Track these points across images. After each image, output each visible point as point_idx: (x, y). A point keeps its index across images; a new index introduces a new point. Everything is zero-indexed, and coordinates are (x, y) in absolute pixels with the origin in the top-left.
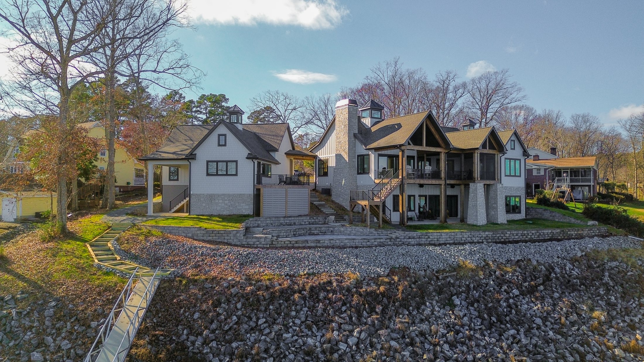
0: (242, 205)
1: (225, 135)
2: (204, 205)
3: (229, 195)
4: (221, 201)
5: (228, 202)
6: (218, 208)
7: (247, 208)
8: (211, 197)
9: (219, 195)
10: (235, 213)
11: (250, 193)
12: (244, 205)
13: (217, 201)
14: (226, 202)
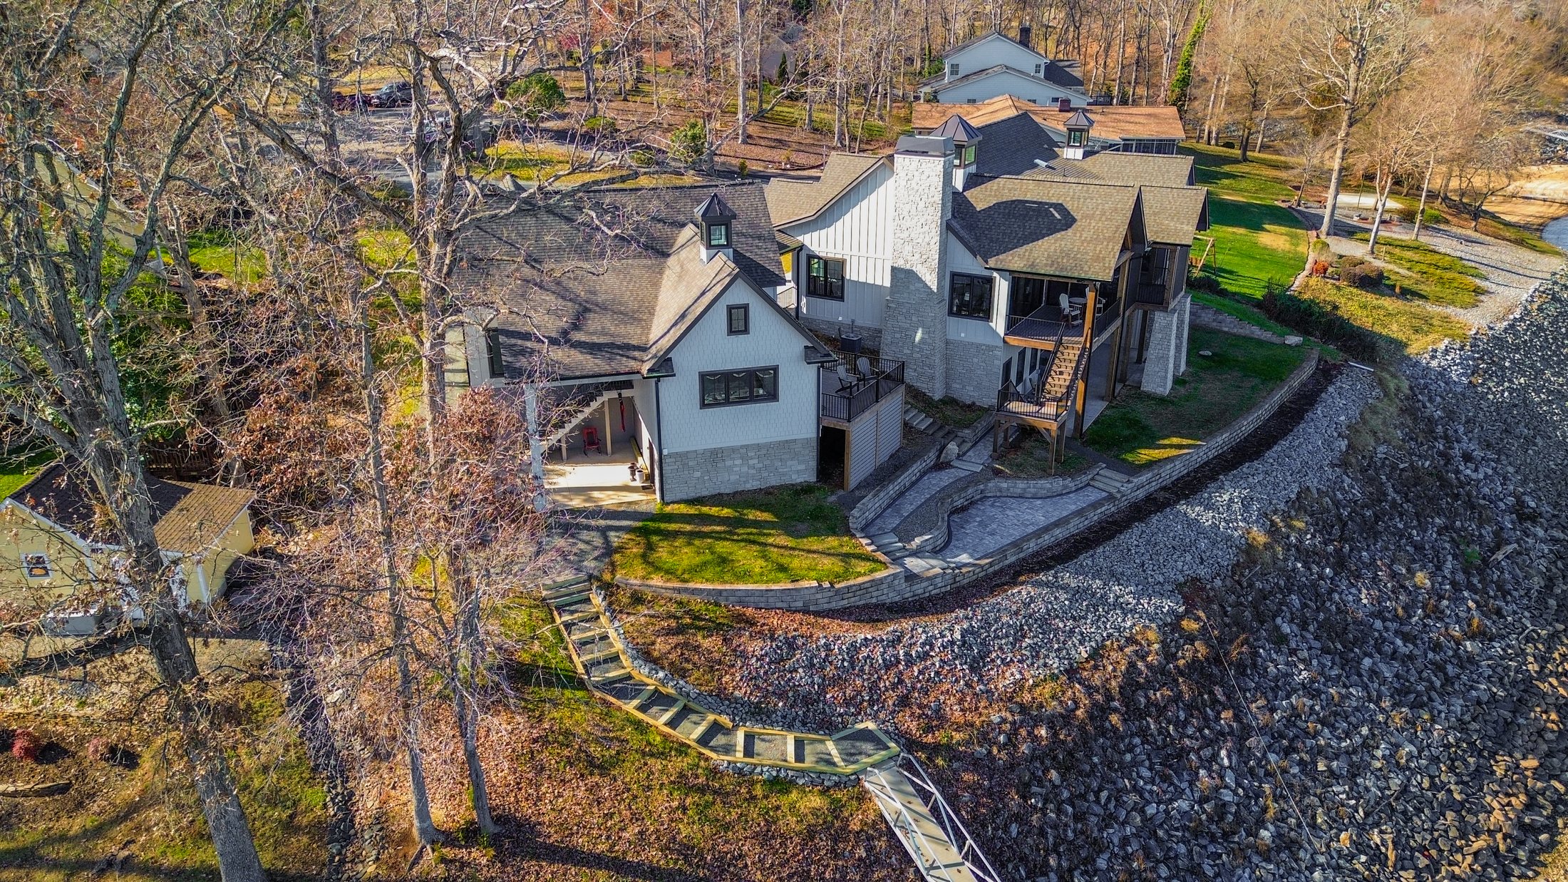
0: (789, 463)
1: (745, 308)
2: (698, 474)
3: (758, 447)
4: (738, 462)
5: (756, 461)
6: (733, 478)
7: (802, 470)
8: (715, 456)
9: (733, 450)
10: (774, 483)
11: (808, 436)
12: (795, 462)
13: (729, 463)
14: (751, 462)
